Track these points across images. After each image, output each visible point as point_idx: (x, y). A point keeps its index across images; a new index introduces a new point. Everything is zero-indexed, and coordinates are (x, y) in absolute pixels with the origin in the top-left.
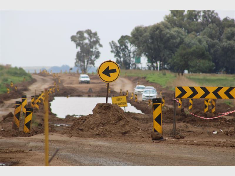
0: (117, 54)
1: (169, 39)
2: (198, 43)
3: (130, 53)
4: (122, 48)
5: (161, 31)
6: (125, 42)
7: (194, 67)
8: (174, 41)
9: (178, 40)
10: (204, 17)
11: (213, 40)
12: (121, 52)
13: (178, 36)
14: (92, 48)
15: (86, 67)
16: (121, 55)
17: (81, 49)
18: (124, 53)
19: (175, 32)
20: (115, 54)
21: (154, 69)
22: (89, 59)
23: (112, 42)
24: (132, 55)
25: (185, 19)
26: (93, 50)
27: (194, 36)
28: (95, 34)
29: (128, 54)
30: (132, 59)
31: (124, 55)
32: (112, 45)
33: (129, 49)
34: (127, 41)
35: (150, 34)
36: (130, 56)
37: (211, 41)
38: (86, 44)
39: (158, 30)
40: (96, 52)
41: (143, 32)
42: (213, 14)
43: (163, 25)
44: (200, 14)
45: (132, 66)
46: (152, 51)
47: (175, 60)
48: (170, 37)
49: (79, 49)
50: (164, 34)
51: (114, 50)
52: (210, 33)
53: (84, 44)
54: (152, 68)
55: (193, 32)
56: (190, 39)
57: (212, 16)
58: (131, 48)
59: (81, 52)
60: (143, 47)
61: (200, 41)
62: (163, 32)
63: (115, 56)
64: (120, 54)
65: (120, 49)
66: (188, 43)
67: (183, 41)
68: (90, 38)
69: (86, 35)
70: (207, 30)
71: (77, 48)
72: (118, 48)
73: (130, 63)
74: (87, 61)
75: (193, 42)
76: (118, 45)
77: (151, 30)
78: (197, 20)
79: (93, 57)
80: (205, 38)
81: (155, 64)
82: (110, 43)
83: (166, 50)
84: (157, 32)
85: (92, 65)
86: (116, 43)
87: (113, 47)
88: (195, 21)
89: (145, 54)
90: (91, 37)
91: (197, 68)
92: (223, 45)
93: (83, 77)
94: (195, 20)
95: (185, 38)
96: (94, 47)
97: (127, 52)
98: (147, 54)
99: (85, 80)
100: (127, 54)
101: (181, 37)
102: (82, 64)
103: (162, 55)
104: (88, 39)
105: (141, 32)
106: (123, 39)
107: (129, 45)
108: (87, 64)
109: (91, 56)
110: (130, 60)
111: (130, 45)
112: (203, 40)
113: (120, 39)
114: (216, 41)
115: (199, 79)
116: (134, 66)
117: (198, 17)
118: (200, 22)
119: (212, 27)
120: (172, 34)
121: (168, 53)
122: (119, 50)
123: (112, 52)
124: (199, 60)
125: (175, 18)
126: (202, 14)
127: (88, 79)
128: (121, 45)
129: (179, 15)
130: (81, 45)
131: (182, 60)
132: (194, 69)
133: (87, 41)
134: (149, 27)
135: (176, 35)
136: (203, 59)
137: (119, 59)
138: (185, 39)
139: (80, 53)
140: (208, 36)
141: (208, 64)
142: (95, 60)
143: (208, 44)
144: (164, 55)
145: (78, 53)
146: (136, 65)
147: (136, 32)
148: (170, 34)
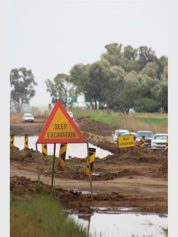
0: (53, 93)
1: (108, 78)
2: (138, 82)
3: (66, 91)
4: (58, 86)
5: (101, 69)
6: (62, 80)
7: (139, 106)
8: (114, 79)
9: (118, 78)
10: (141, 55)
11: (153, 78)
12: (57, 91)
13: (118, 74)
14: (27, 86)
15: (20, 106)
16: (58, 94)
17: (15, 87)
18: (60, 92)
19: (114, 70)
20: (51, 93)
21: (93, 108)
22: (24, 98)
23: (48, 80)
24: (68, 94)
25: (122, 57)
26: (28, 88)
27: (133, 75)
28: (30, 72)
29: (65, 93)
30: (68, 98)
31: (60, 94)
32: (48, 83)
33: (65, 87)
34: (64, 79)
35: (89, 72)
36: (66, 95)
37: (151, 80)
38: (21, 82)
39: (98, 69)
40: (31, 91)
41: (82, 70)
42: (150, 53)
43: (103, 63)
44: (137, 52)
45: (68, 105)
46: (91, 89)
47: (121, 99)
48: (110, 76)
49: (13, 88)
50: (104, 72)
51: (50, 88)
52: (150, 72)
53: (19, 82)
54: (91, 107)
55: (133, 71)
56: (130, 77)
57: (150, 54)
58: (67, 87)
59: (16, 90)
60: (82, 85)
61: (140, 80)
62: (102, 71)
63: (51, 95)
64: (56, 93)
65: (56, 87)
66: (128, 81)
67: (123, 80)
68: (24, 77)
69: (20, 73)
70: (146, 68)
71: (11, 86)
72: (54, 87)
73: (66, 102)
74: (22, 100)
75: (133, 80)
76: (54, 83)
77: (91, 68)
78: (134, 58)
79: (28, 96)
80: (145, 76)
81: (94, 103)
82: (46, 82)
83: (105, 89)
84: (97, 71)
85: (27, 105)
86: (51, 82)
87: (49, 86)
88: (132, 60)
89: (84, 93)
90: (25, 75)
91: (143, 107)
92: (164, 84)
93: (27, 116)
94: (132, 58)
95: (125, 76)
96: (29, 86)
97: (64, 90)
98: (86, 92)
99: (29, 119)
100: (63, 93)
101: (120, 76)
102: (17, 103)
103: (101, 94)
104: (23, 77)
105: (80, 70)
106: (59, 77)
107: (65, 83)
108: (22, 103)
109: (26, 95)
110: (66, 99)
111: (67, 84)
112: (143, 78)
113: (56, 78)
114: (156, 79)
115: (145, 119)
116: (70, 105)
117: (135, 56)
118: (137, 60)
119: (152, 66)
120: (112, 72)
121: (108, 91)
122: (55, 89)
123: (48, 90)
124: (145, 98)
125: (112, 56)
126: (138, 52)
127: (32, 118)
128: (58, 84)
129: (115, 53)
130: (16, 84)
131: (128, 99)
132: (140, 108)
133: (21, 80)
134: (88, 65)
135: (116, 74)
136: (149, 98)
137: (55, 98)
138: (125, 78)
139: (14, 91)
140: (148, 75)
141: (153, 104)
142: (29, 99)
143: (148, 83)
144: (103, 94)
145: (12, 92)
146: (72, 105)
147: (75, 70)
148: (110, 72)
